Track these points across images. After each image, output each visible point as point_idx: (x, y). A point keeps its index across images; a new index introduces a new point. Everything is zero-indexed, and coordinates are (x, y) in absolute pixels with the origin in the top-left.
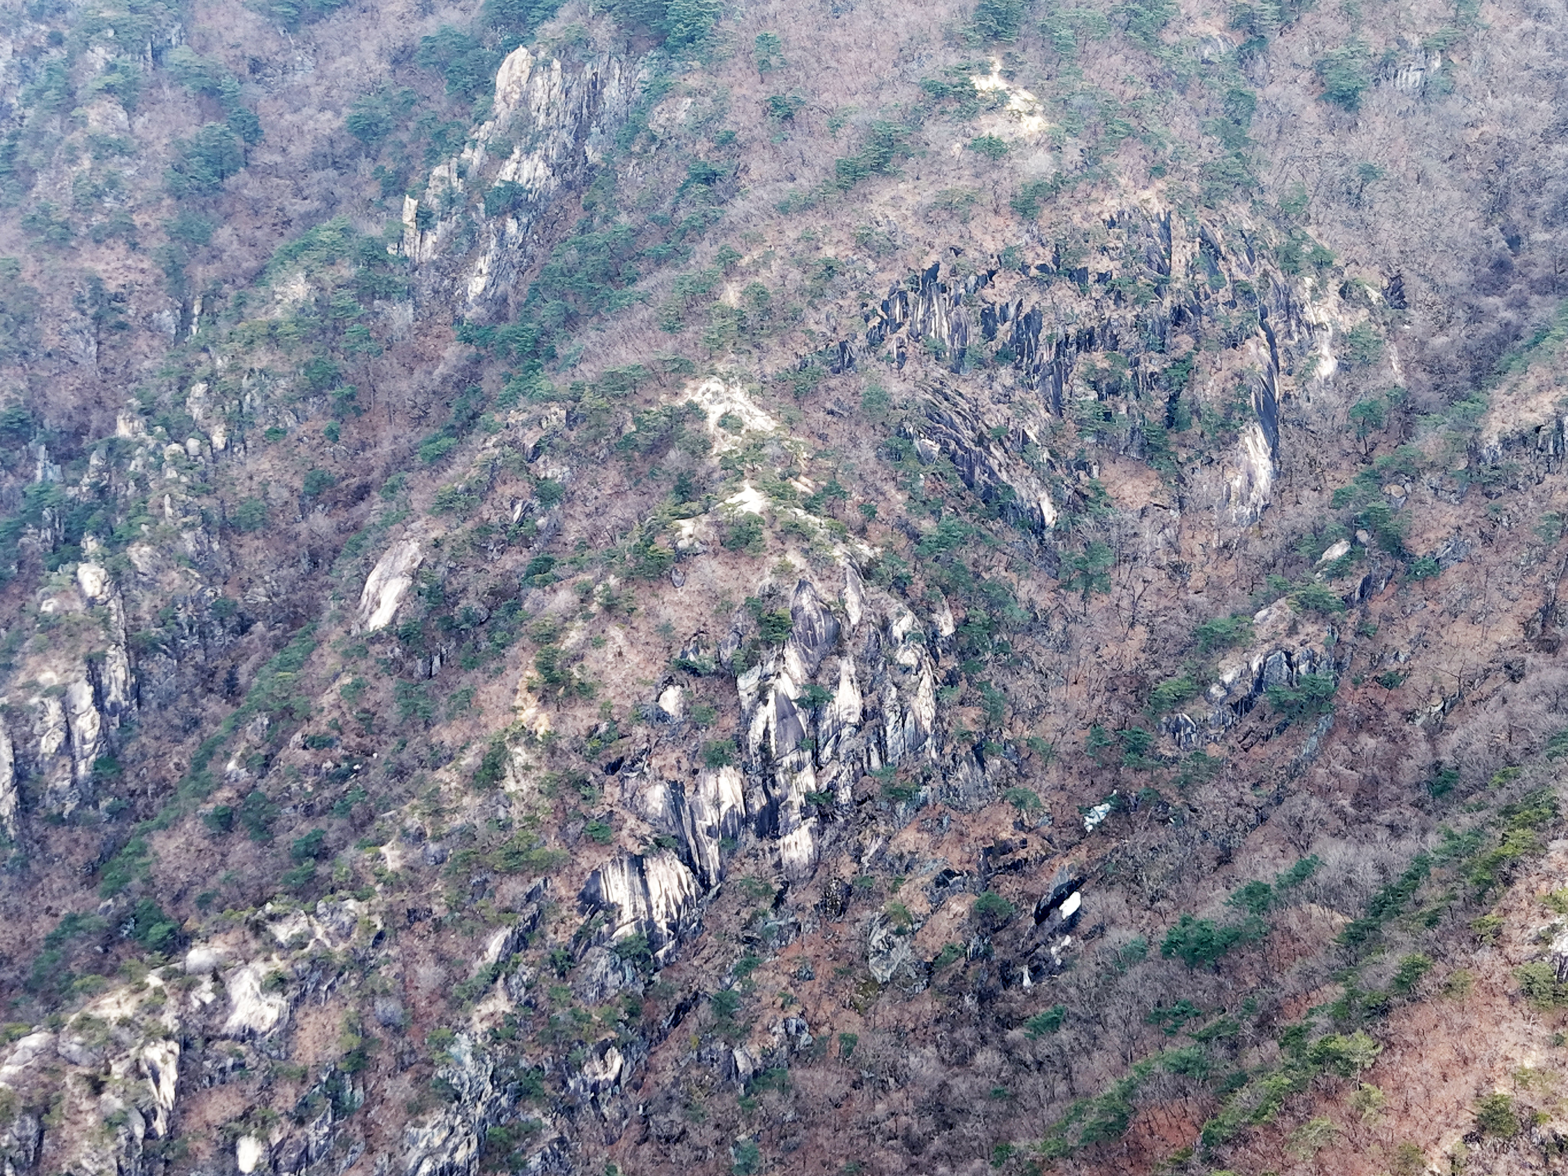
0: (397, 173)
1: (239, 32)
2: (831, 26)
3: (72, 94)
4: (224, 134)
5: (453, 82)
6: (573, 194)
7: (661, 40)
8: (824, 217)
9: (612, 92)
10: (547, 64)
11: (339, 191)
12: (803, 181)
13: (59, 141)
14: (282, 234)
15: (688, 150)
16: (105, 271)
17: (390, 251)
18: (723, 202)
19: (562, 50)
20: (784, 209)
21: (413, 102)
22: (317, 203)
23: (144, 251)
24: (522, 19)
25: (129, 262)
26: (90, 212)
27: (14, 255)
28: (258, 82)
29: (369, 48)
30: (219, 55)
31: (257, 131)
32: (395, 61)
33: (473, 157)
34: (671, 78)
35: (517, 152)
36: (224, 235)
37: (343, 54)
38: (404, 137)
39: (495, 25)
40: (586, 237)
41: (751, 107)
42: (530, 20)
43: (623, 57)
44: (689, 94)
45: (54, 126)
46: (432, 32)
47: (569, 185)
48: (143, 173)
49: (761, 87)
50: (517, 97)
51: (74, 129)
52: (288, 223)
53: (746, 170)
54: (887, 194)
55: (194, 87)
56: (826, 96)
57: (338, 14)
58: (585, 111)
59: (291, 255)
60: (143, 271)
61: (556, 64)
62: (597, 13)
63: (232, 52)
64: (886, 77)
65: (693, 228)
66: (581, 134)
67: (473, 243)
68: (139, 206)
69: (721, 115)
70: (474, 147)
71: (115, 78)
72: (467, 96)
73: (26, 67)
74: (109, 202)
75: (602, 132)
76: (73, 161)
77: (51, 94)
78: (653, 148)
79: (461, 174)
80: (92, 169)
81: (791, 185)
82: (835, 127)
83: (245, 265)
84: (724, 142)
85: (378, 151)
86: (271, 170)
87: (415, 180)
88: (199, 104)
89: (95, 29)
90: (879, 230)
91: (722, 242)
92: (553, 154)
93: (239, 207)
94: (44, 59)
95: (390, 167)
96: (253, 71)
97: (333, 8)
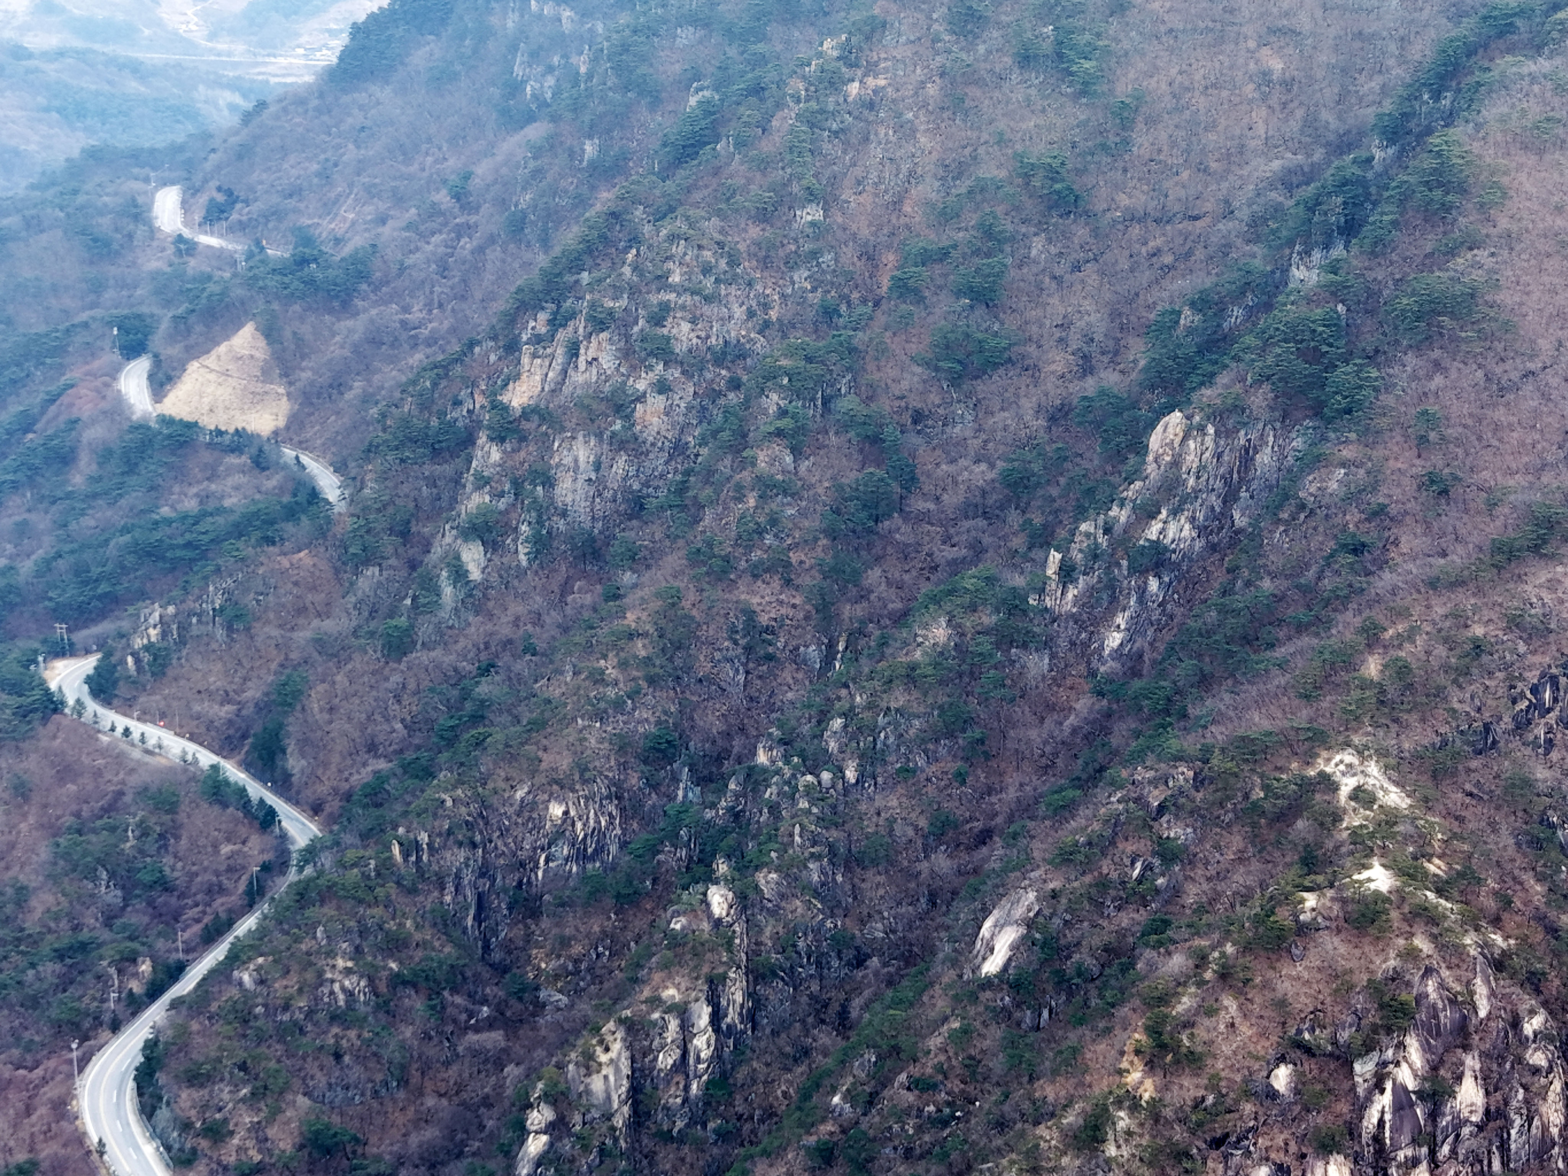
0: (1045, 526)
1: (905, 385)
2: (1495, 405)
3: (744, 436)
4: (882, 480)
5: (1106, 441)
6: (1217, 556)
7: (1317, 410)
8: (1474, 595)
9: (1264, 458)
10: (1202, 429)
11: (987, 540)
12: (1455, 557)
13: (728, 479)
14: (928, 579)
15: (1338, 520)
16: (759, 604)
17: (1031, 602)
18: (1368, 574)
19: (1217, 415)
20: (1433, 584)
21: (1066, 459)
22: (964, 551)
23: (797, 588)
24: (1180, 384)
25: (783, 597)
26: (749, 549)
27: (677, 584)
28: (919, 432)
29: (1028, 405)
30: (885, 405)
31: (913, 479)
32: (1052, 419)
33: (1121, 515)
34: (1326, 448)
35: (1164, 513)
36: (874, 576)
37: (1002, 409)
38: (1054, 492)
39: (1152, 388)
40: (1226, 600)
41: (1406, 481)
42: (1188, 385)
43: (1278, 425)
44: (1343, 465)
45: (725, 465)
46: (1090, 393)
47: (1213, 548)
48: (803, 513)
49: (1417, 462)
50: (1168, 459)
51: (744, 469)
52: (935, 568)
53: (1396, 543)
54: (1543, 577)
55: (858, 435)
56: (1486, 474)
57: (1001, 371)
58: (1235, 476)
59: (935, 600)
60: (794, 606)
61: (1211, 430)
62: (1255, 382)
63: (897, 403)
64: (1550, 459)
65: (1338, 597)
66: (1230, 498)
67: (1113, 599)
68: (797, 545)
69: (1374, 488)
70: (1122, 506)
71: (785, 423)
72: (1118, 456)
73: (704, 409)
74: (769, 540)
75: (1252, 497)
76: (740, 498)
77: (725, 435)
78: (1302, 516)
79: (1107, 531)
80: (756, 507)
81: (1442, 561)
82: (1492, 505)
83: (891, 606)
84: (1375, 514)
85: (1028, 503)
86: (924, 517)
87: (1062, 533)
88: (861, 451)
89: (771, 375)
90: (1533, 611)
91: (1366, 613)
92: (1200, 516)
93: (890, 550)
94: (722, 401)
95: (1038, 520)
96: (915, 422)
97: (996, 366)
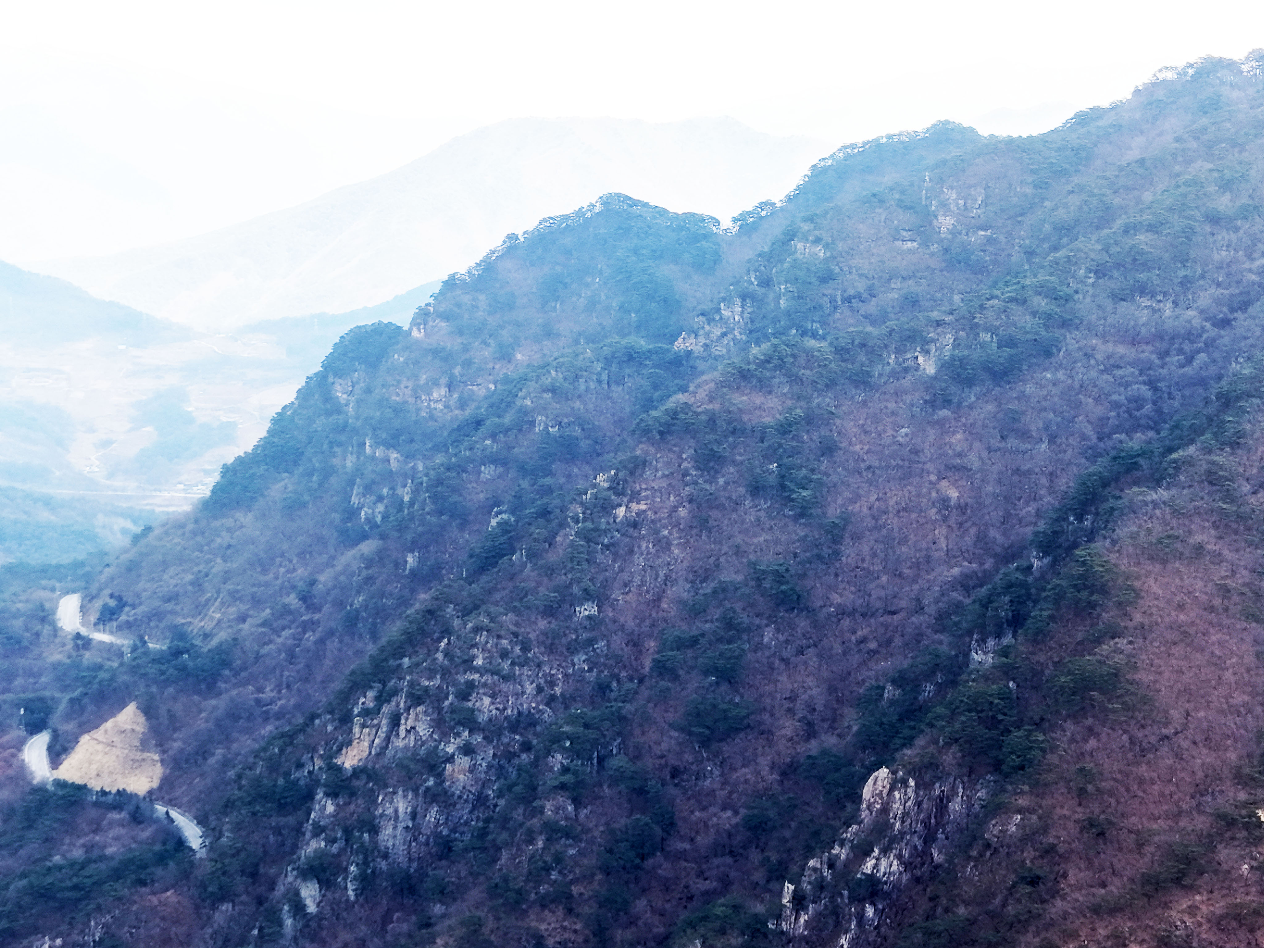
0: (780, 863)
1: (664, 746)
2: (1138, 764)
3: (534, 789)
4: (646, 824)
5: (828, 793)
6: (920, 887)
7: (997, 766)
8: (1130, 919)
9: (956, 806)
10: (905, 782)
11: (733, 874)
12: (1113, 888)
13: (521, 825)
14: (685, 907)
15: (1017, 857)
16: (547, 930)
17: (770, 926)
18: (1043, 901)
19: (915, 771)
20: (1096, 910)
21: (795, 806)
22: (715, 884)
23: (578, 916)
24: (886, 745)
25: (565, 924)
26: (538, 883)
27: (479, 913)
28: (676, 785)
29: (764, 762)
30: (649, 763)
31: (672, 824)
32: (783, 774)
33: (841, 852)
34: (1004, 798)
35: (876, 851)
36: (641, 904)
37: (744, 766)
38: (787, 834)
39: (864, 748)
40: (928, 924)
41: (1070, 825)
42: (892, 746)
43: (966, 779)
44: (1019, 812)
45: (518, 814)
46: (814, 753)
47: (917, 880)
48: (582, 853)
49: (1079, 809)
50: (878, 806)
51: (533, 816)
52: (691, 898)
53: (1065, 876)
54: (1185, 904)
55: (627, 787)
56: (1134, 819)
57: (742, 735)
58: (933, 821)
59: (692, 925)
60: (575, 931)
61: (912, 783)
62: (946, 744)
63: (658, 761)
64: (1185, 807)
65: (1020, 921)
66: (929, 839)
67: (838, 924)
68: (578, 879)
69: (1045, 830)
70: (842, 846)
71: (568, 778)
72: (839, 804)
73: (501, 767)
74: (554, 875)
75: (947, 838)
76: (531, 841)
77: (518, 789)
78: (988, 854)
79: (831, 866)
80: (544, 849)
81: (1103, 891)
82: (1140, 845)
83: (655, 930)
84: (1047, 852)
85: (766, 844)
86: (682, 855)
87: (795, 869)
88: (629, 801)
89: (556, 739)
90: (1178, 933)
91: (1043, 935)
92: (906, 854)
93: (654, 883)
94: (516, 761)
95: (774, 857)
96: (673, 777)
97: (738, 730)
